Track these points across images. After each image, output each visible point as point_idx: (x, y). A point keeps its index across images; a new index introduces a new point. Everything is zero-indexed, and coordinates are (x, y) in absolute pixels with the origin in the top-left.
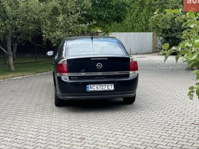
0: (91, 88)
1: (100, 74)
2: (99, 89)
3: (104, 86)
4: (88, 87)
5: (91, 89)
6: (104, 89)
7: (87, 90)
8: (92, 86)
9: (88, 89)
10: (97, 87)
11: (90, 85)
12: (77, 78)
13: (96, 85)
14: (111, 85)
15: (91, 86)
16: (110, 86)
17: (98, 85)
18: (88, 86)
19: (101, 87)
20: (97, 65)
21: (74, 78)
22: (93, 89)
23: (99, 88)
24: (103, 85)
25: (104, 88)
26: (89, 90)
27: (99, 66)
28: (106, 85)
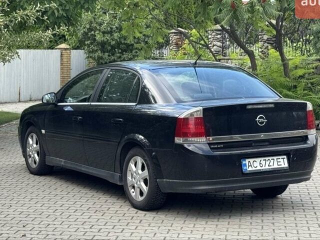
0: (251, 166)
1: (262, 136)
2: (263, 168)
3: (272, 161)
4: (245, 165)
5: (250, 169)
6: (272, 167)
7: (243, 171)
8: (251, 160)
9: (244, 168)
10: (260, 164)
11: (247, 160)
12: (222, 146)
13: (258, 160)
14: (283, 158)
15: (249, 162)
16: (282, 160)
17: (262, 159)
18: (244, 162)
19: (268, 163)
20: (257, 119)
21: (216, 146)
22: (254, 169)
23: (264, 165)
24: (270, 158)
25: (271, 164)
26: (248, 169)
27: (261, 120)
28: (275, 158)
